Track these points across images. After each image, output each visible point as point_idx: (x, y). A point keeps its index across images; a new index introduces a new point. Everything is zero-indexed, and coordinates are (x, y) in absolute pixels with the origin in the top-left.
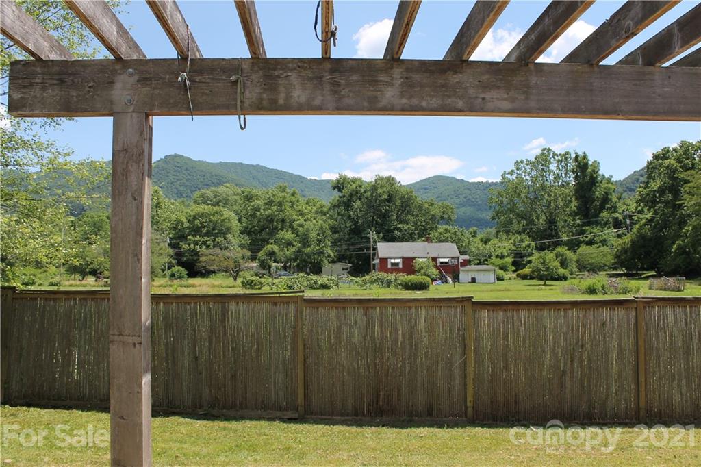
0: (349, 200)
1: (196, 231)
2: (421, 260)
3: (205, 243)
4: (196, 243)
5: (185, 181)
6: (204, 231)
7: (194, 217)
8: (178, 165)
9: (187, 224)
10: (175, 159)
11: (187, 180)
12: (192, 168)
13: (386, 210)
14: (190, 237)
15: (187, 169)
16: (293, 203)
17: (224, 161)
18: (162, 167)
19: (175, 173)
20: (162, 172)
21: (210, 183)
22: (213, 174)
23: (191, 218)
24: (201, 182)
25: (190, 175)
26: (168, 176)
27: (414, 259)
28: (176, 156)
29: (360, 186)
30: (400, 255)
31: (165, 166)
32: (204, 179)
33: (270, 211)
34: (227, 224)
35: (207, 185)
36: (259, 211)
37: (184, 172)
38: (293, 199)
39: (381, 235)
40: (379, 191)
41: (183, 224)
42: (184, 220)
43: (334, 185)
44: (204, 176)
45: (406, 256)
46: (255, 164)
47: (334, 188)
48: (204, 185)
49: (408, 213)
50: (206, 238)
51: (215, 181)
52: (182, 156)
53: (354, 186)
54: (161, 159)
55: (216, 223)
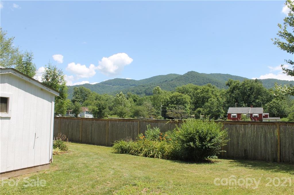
0: (233, 90)
1: (172, 102)
2: (244, 115)
3: (175, 107)
4: (172, 107)
5: (196, 82)
6: (175, 102)
7: (172, 97)
8: (193, 75)
9: (169, 100)
10: (192, 73)
11: (197, 81)
12: (199, 76)
13: (249, 94)
14: (170, 105)
15: (196, 77)
16: (213, 91)
17: (212, 73)
18: (187, 76)
19: (192, 79)
20: (187, 78)
21: (206, 82)
22: (207, 78)
23: (171, 98)
24: (202, 82)
25: (198, 79)
26: (189, 80)
27: (241, 114)
28: (192, 72)
29: (238, 84)
30: (237, 113)
31: (188, 76)
32: (203, 81)
33: (202, 94)
34: (184, 100)
35: (205, 83)
36: (198, 95)
37: (196, 78)
38: (213, 90)
39: (246, 104)
40: (246, 86)
41: (168, 100)
42: (169, 99)
43: (227, 84)
44: (204, 79)
45: (239, 113)
46: (226, 74)
47: (227, 85)
48: (203, 83)
49: (260, 95)
50: (176, 105)
51: (208, 81)
52: (195, 72)
53: (235, 84)
54: (186, 73)
55: (179, 100)
